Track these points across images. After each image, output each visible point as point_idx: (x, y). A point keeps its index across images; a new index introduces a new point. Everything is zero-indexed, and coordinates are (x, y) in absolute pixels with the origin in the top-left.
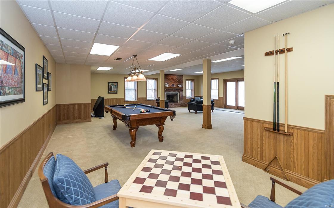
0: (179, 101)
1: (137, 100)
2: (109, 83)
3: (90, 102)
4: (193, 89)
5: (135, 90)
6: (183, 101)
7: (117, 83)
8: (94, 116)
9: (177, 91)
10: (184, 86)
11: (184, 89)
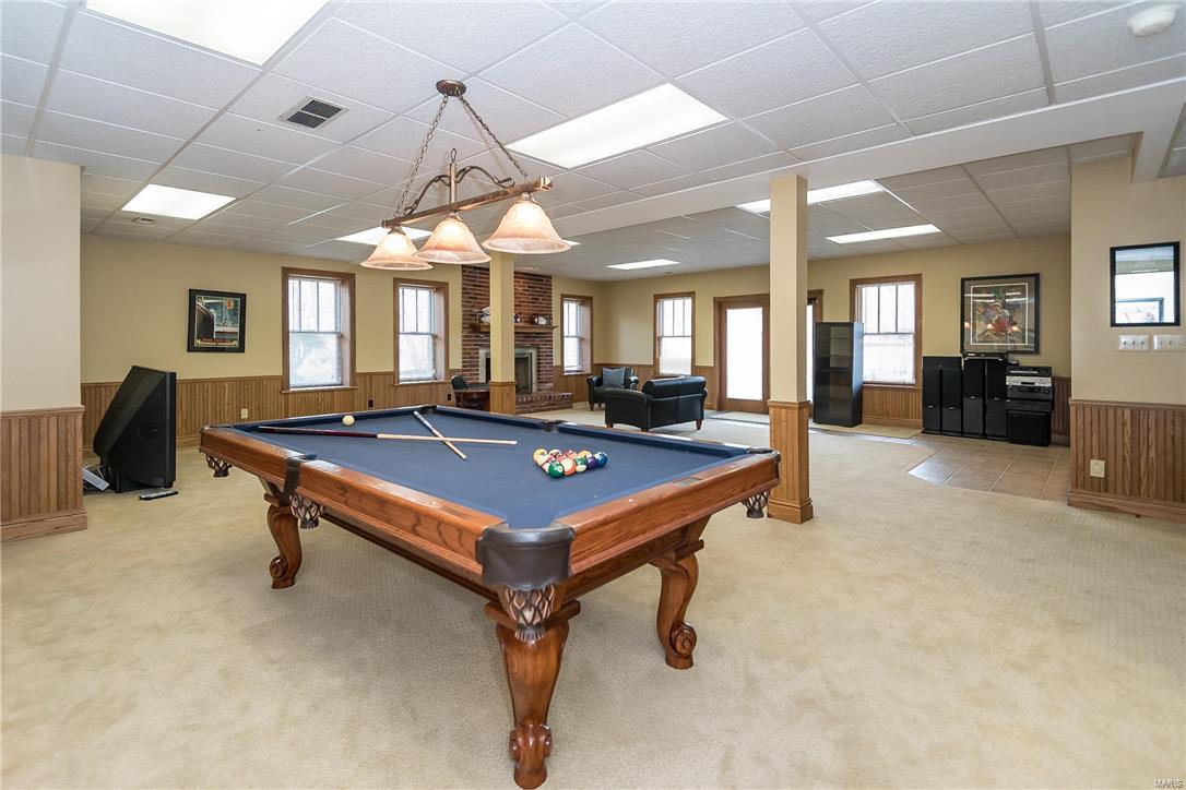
0: (534, 387)
1: (353, 382)
2: (193, 294)
3: (74, 401)
4: (588, 337)
5: (341, 337)
6: (551, 385)
7: (243, 297)
8: (103, 485)
9: (528, 344)
10: (555, 322)
11: (556, 333)
